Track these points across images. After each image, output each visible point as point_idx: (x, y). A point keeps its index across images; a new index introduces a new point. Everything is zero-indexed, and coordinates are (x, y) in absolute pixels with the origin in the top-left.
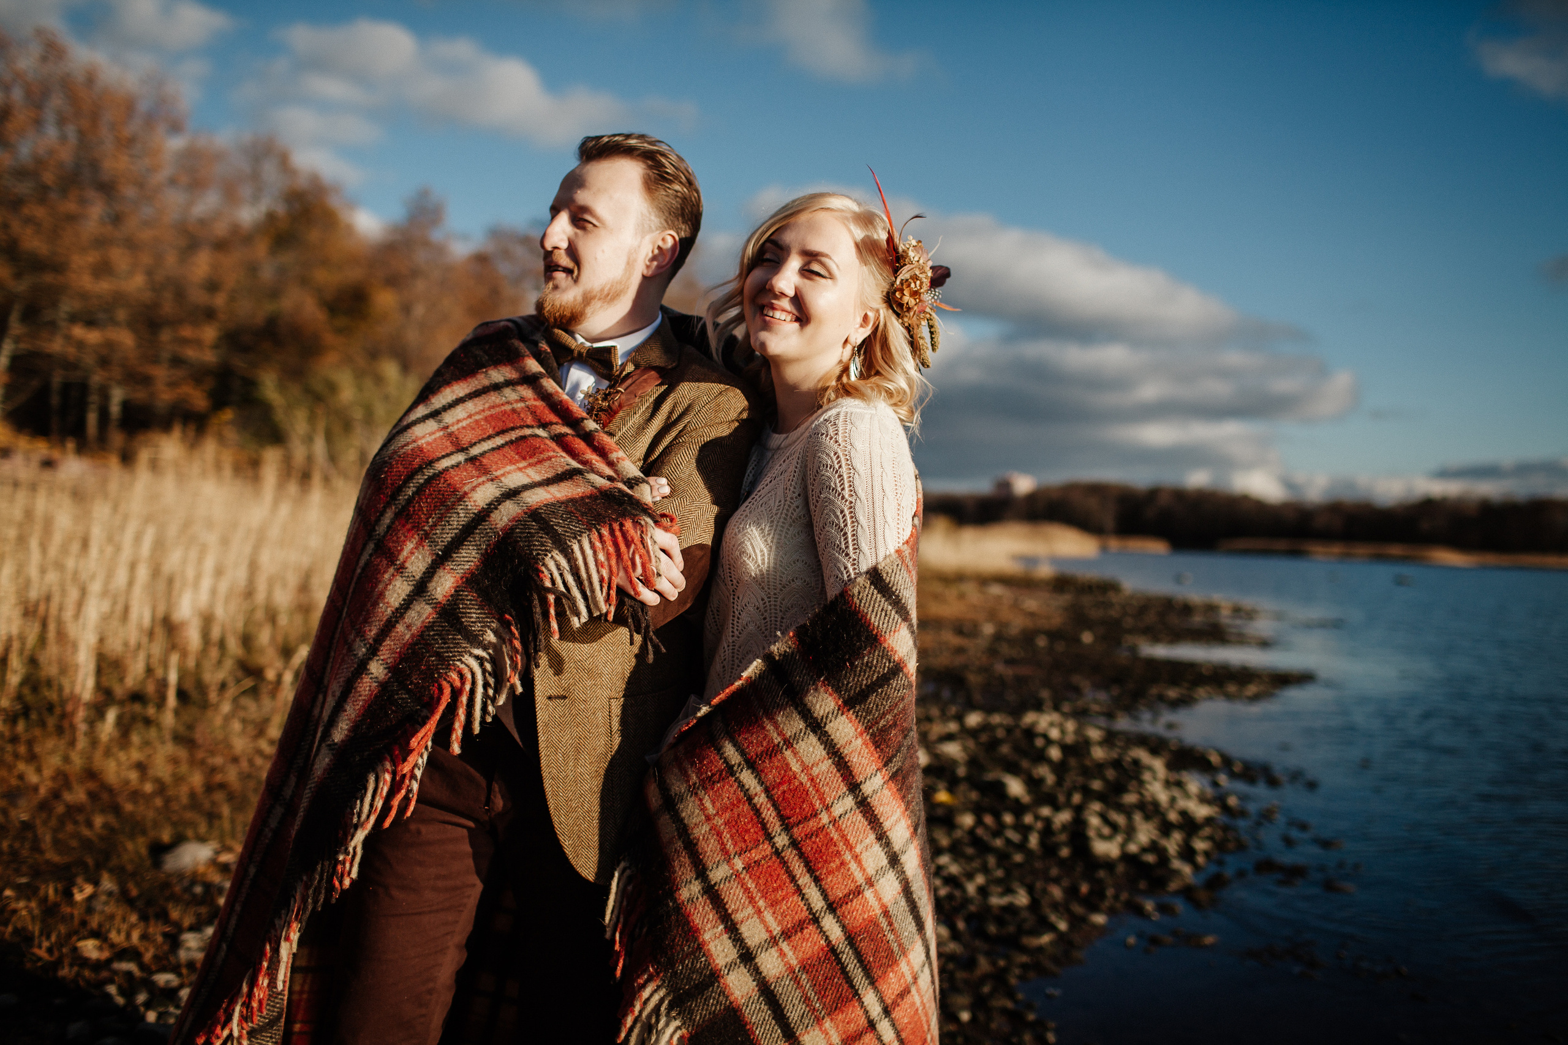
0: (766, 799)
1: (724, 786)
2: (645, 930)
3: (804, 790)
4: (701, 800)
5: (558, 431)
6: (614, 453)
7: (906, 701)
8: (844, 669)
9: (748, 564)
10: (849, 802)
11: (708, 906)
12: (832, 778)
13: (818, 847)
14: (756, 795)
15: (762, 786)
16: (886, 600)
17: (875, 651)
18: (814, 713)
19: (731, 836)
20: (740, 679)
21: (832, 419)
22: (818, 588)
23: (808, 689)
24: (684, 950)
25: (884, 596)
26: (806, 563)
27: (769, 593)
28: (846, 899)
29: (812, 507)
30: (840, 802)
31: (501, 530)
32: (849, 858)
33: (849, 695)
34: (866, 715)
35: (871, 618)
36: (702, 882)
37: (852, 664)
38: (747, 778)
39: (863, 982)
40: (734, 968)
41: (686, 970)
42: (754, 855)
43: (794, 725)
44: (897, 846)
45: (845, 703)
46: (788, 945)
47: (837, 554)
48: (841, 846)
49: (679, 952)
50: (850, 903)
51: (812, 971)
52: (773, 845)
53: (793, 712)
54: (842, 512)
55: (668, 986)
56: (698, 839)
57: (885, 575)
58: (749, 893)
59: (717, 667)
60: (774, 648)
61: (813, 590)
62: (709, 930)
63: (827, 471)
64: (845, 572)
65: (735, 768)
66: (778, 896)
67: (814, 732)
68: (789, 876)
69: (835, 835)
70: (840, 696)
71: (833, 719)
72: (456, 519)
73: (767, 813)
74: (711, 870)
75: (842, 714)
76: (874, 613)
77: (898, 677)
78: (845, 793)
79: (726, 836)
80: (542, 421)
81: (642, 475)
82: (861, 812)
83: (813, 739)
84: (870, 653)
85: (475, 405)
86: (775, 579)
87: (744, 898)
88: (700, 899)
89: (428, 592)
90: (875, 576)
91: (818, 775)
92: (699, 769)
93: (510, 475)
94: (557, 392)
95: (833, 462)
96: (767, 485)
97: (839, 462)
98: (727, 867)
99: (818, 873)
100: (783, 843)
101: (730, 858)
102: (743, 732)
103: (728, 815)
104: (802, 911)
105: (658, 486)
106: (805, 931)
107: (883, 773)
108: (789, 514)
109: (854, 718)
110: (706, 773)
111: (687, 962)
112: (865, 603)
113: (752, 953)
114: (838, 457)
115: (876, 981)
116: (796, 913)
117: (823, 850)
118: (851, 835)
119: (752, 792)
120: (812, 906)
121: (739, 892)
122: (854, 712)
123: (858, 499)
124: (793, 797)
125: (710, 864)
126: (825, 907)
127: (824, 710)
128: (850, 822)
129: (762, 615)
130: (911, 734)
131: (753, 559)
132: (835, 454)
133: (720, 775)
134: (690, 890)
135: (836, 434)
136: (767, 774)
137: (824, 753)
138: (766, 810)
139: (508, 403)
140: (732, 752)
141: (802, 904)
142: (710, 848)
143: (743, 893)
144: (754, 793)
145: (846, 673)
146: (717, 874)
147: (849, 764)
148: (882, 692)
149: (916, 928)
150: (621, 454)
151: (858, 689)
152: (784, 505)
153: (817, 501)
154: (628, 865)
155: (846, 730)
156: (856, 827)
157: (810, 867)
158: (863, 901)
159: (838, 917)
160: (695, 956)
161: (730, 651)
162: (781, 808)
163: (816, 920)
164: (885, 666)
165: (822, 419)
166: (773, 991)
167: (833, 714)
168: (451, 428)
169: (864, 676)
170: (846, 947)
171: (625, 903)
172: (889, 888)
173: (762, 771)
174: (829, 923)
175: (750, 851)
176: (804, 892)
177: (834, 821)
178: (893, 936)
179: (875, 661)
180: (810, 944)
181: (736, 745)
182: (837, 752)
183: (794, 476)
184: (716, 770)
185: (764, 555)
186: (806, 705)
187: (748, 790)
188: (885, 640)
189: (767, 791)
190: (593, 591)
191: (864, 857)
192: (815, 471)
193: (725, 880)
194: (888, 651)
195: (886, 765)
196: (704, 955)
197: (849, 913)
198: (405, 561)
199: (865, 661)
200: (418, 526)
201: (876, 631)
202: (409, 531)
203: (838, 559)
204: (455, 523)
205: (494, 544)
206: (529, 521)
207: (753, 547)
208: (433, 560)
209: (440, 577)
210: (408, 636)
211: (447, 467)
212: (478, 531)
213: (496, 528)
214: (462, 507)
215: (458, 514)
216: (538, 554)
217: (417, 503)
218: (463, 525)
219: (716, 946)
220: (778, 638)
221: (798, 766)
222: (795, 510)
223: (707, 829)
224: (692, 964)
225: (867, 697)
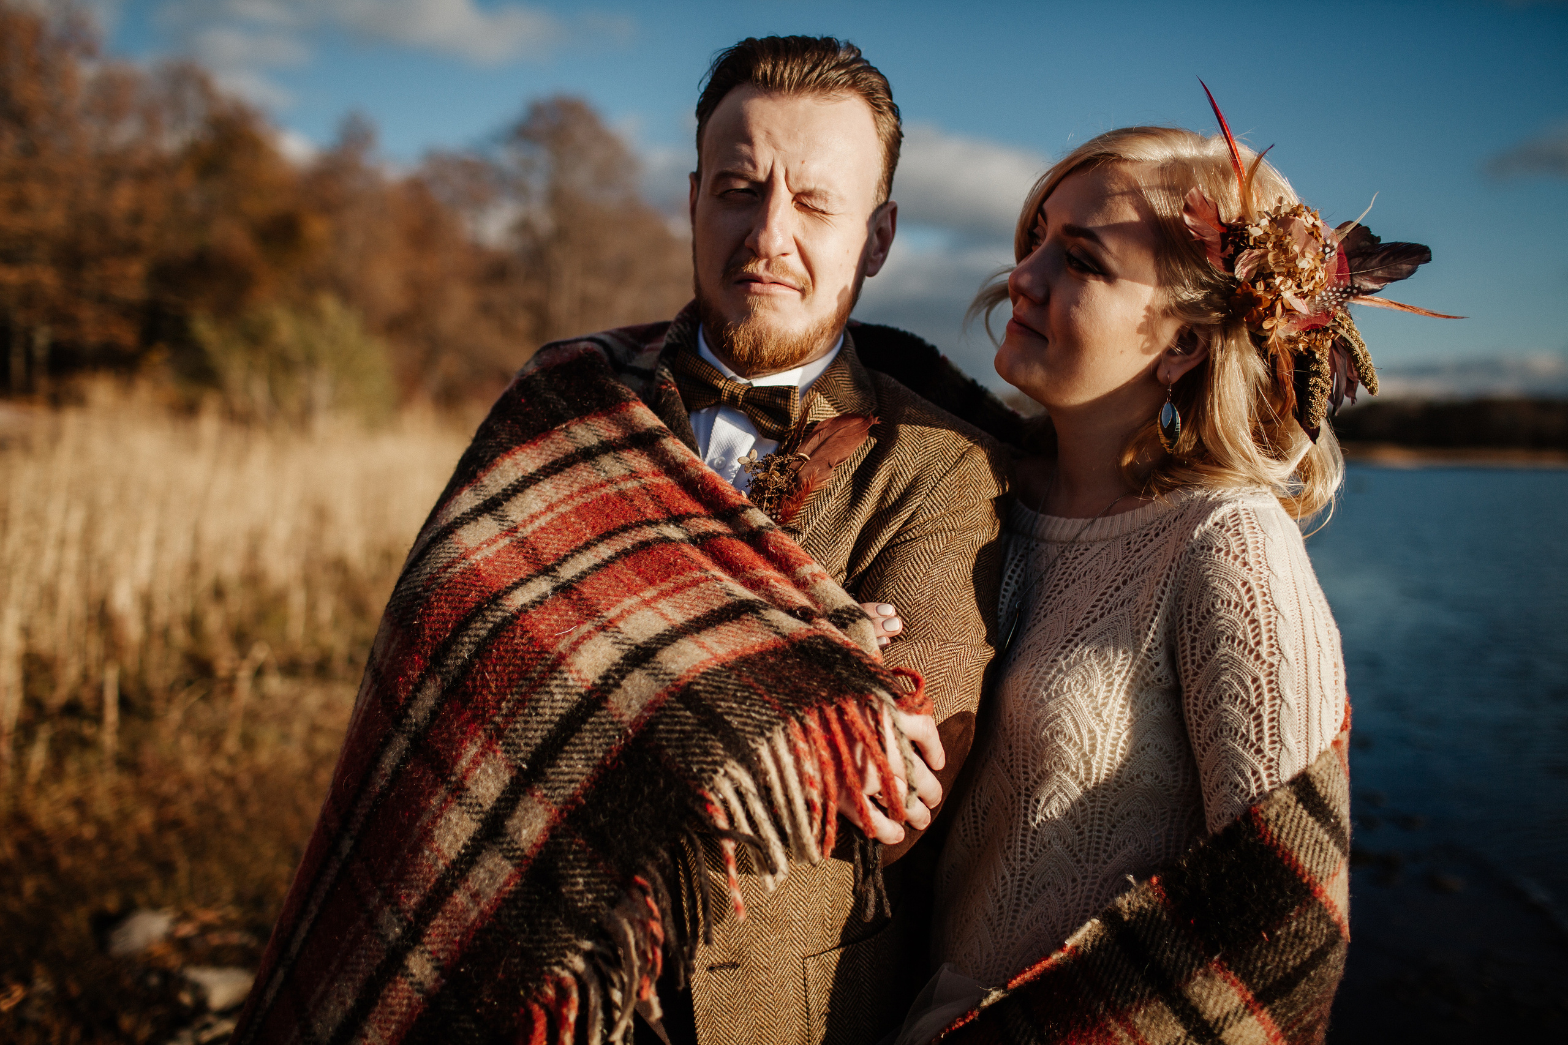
5: (703, 529)
6: (806, 565)
8: (1256, 941)
9: (1064, 750)
16: (1321, 826)
17: (1308, 911)
18: (1202, 1012)
20: (1061, 950)
21: (1230, 524)
23: (1189, 973)
25: (1318, 820)
31: (631, 726)
34: (1287, 1011)
35: (1297, 857)
37: (1270, 934)
43: (1165, 1030)
45: (1257, 996)
47: (1237, 748)
54: (1255, 679)
60: (1122, 902)
63: (1230, 612)
64: (1253, 780)
70: (1249, 986)
71: (1236, 1022)
72: (548, 704)
75: (1252, 1014)
76: (1302, 848)
77: (1337, 947)
80: (673, 511)
81: (857, 604)
84: (1298, 918)
85: (556, 487)
89: (506, 835)
90: (1303, 785)
93: (633, 617)
94: (693, 461)
97: (1251, 598)
105: (881, 620)
108: (1142, 672)
109: (1269, 1019)
112: (1288, 834)
114: (1250, 589)
122: (1270, 1010)
123: (1284, 661)
127: (1221, 1008)
132: (1243, 583)
135: (1244, 551)
139: (611, 481)
145: (1260, 948)
150: (816, 568)
151: (1280, 973)
164: (1320, 935)
167: (1236, 1013)
168: (521, 530)
169: (1290, 952)
179: (1307, 931)
186: (1187, 1000)
188: (1321, 891)
190: (795, 825)
194: (1326, 910)
198: (465, 778)
199: (1293, 928)
200: (483, 715)
201: (1307, 877)
202: (469, 722)
203: (1242, 756)
204: (548, 711)
205: (618, 750)
206: (680, 709)
207: (1076, 725)
208: (512, 778)
209: (526, 809)
210: (473, 915)
211: (524, 605)
212: (588, 727)
213: (622, 722)
214: (558, 682)
215: (552, 694)
216: (702, 770)
217: (478, 672)
218: (561, 715)
220: (1130, 885)
222: (1152, 669)
225: (1294, 986)
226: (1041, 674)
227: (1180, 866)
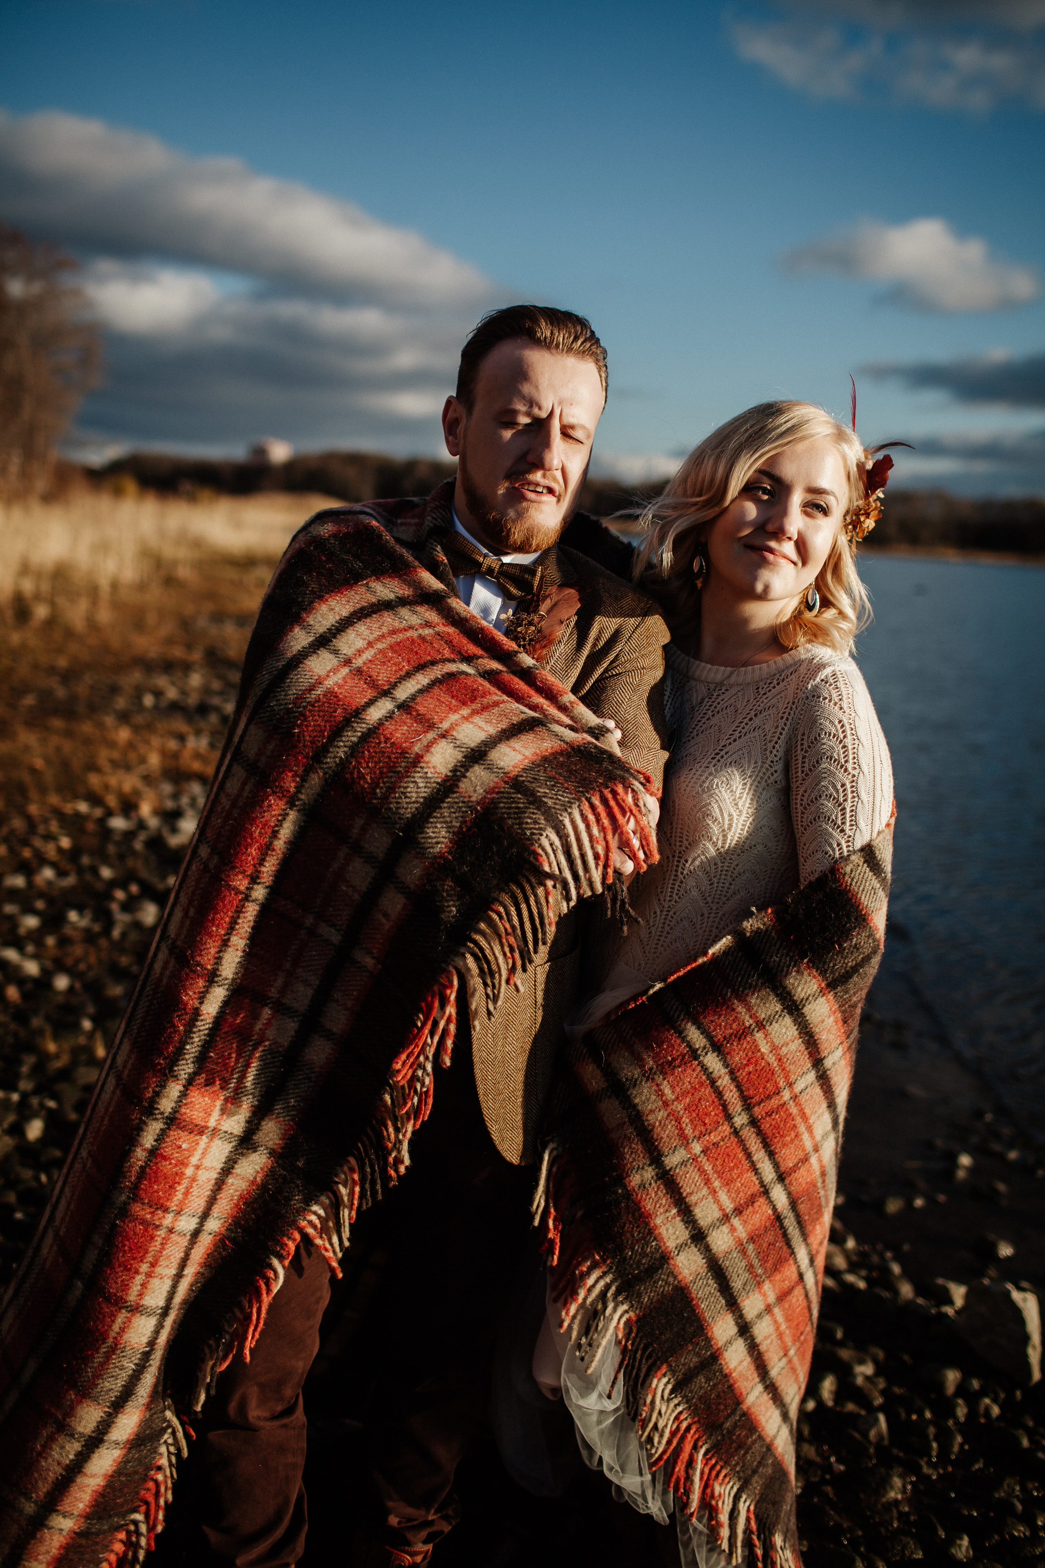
1: (685, 1071)
3: (770, 1070)
4: (658, 1085)
5: (488, 667)
8: (831, 950)
10: (811, 1076)
11: (662, 1190)
12: (800, 1056)
13: (777, 1123)
15: (727, 1067)
16: (876, 878)
17: (863, 931)
18: (794, 995)
19: (691, 1121)
20: (706, 956)
21: (831, 681)
23: (787, 971)
24: (633, 1236)
25: (875, 874)
28: (795, 1168)
30: (803, 1078)
31: (479, 804)
32: (804, 1129)
33: (833, 977)
34: (844, 994)
35: (862, 897)
36: (656, 1168)
37: (840, 946)
38: (712, 1061)
39: (798, 1241)
40: (684, 1248)
42: (713, 1137)
43: (769, 1006)
45: (828, 985)
46: (740, 1220)
47: (831, 830)
48: (799, 1120)
49: (629, 1238)
50: (798, 1171)
51: (758, 1240)
52: (732, 1126)
53: (769, 995)
54: (840, 785)
55: (614, 1271)
56: (654, 1126)
57: (877, 852)
58: (705, 1175)
60: (747, 925)
62: (661, 1214)
64: (837, 849)
65: (699, 1052)
66: (734, 1174)
67: (790, 1013)
68: (745, 1153)
69: (794, 1110)
70: (825, 978)
71: (813, 1001)
72: (414, 789)
73: (730, 1094)
74: (667, 1155)
75: (823, 995)
76: (864, 892)
77: (877, 954)
78: (809, 1068)
80: (463, 653)
82: (819, 1085)
83: (788, 1020)
84: (858, 933)
85: (369, 629)
87: (700, 1180)
88: (653, 1184)
90: (869, 852)
91: (786, 1055)
92: (657, 1053)
93: (460, 728)
95: (833, 730)
97: (844, 731)
98: (684, 1152)
99: (772, 1148)
100: (743, 1122)
101: (688, 1143)
102: (709, 1013)
103: (688, 1100)
104: (754, 1185)
106: (755, 1205)
107: (845, 1045)
108: (766, 777)
109: (833, 998)
110: (665, 1057)
111: (637, 1248)
112: (857, 883)
113: (704, 1233)
114: (843, 725)
115: (808, 1236)
116: (750, 1188)
117: (782, 1126)
118: (808, 1108)
119: (716, 1074)
120: (764, 1178)
121: (695, 1175)
122: (834, 993)
123: (861, 774)
124: (758, 1076)
125: (666, 1150)
126: (776, 1177)
127: (806, 992)
128: (809, 1095)
132: (839, 721)
133: (682, 1059)
134: (642, 1176)
135: (840, 699)
136: (733, 1056)
137: (796, 1033)
140: (696, 1035)
141: (754, 1179)
142: (666, 1134)
143: (700, 1176)
144: (718, 1075)
145: (834, 955)
146: (672, 1160)
147: (818, 1042)
148: (862, 971)
151: (843, 970)
152: (761, 769)
153: (809, 770)
154: (555, 1146)
155: (822, 1010)
156: (813, 1100)
157: (767, 1142)
158: (809, 1166)
159: (787, 1186)
160: (645, 1241)
162: (744, 1088)
163: (766, 1192)
164: (869, 945)
166: (720, 1265)
167: (814, 995)
168: (354, 661)
169: (851, 956)
170: (789, 1212)
172: (828, 1149)
173: (729, 1053)
174: (778, 1192)
175: (710, 1133)
176: (758, 1167)
177: (795, 1097)
179: (863, 941)
180: (759, 1214)
181: (700, 1027)
182: (809, 1031)
183: (776, 739)
184: (679, 1053)
186: (786, 987)
187: (711, 1073)
188: (872, 919)
189: (732, 1073)
191: (815, 1126)
192: (812, 737)
193: (682, 1164)
194: (873, 931)
195: (848, 1037)
196: (655, 1239)
197: (796, 1180)
199: (854, 942)
200: (363, 799)
201: (865, 911)
202: (353, 803)
203: (831, 834)
204: (414, 795)
205: (469, 822)
206: (513, 793)
207: (721, 810)
208: (392, 841)
209: (407, 862)
211: (380, 719)
212: (445, 805)
213: (471, 802)
214: (421, 775)
215: (416, 782)
216: (532, 834)
217: (354, 768)
218: (425, 798)
219: (667, 1230)
220: (752, 913)
221: (767, 1047)
222: (772, 774)
223: (666, 1114)
224: (642, 1249)
225: (851, 977)
226: (696, 776)
227: (787, 901)
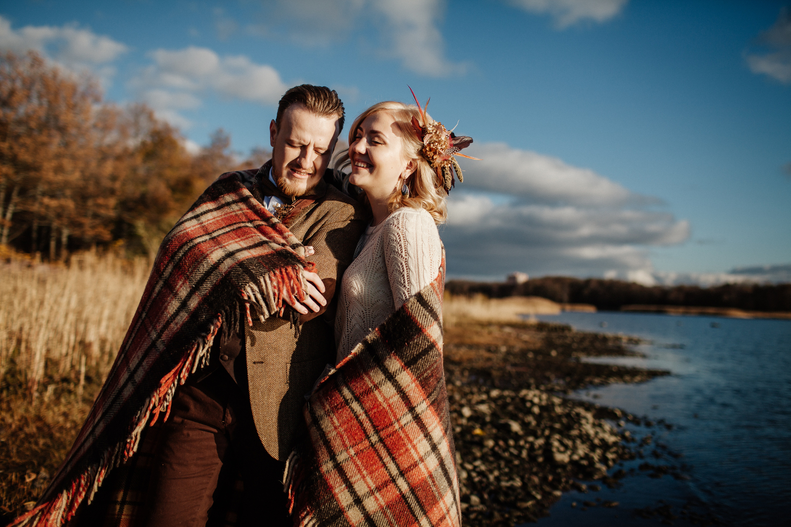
0: (366, 417)
1: (343, 411)
2: (304, 488)
3: (385, 411)
4: (332, 418)
5: (258, 224)
6: (287, 233)
7: (437, 363)
8: (404, 346)
9: (354, 293)
10: (409, 417)
11: (337, 474)
12: (400, 404)
13: (394, 441)
14: (360, 415)
15: (363, 410)
16: (425, 310)
17: (420, 337)
18: (389, 370)
19: (348, 437)
20: (351, 354)
21: (396, 217)
22: (391, 305)
23: (386, 358)
24: (325, 498)
25: (424, 308)
26: (384, 292)
27: (366, 308)
28: (409, 469)
29: (387, 262)
30: (404, 417)
31: (224, 273)
32: (410, 447)
33: (407, 360)
34: (417, 371)
35: (418, 319)
36: (333, 462)
37: (408, 344)
38: (355, 406)
39: (420, 513)
40: (351, 507)
41: (326, 509)
42: (360, 447)
43: (379, 377)
44: (436, 439)
45: (405, 364)
46: (380, 494)
47: (399, 286)
48: (406, 441)
49: (322, 499)
50: (411, 471)
51: (393, 508)
52: (370, 441)
53: (378, 370)
54: (401, 264)
55: (317, 517)
57: (424, 297)
58: (358, 467)
59: (341, 349)
60: (368, 337)
61: (388, 306)
62: (338, 487)
63: (394, 243)
64: (404, 295)
65: (349, 401)
66: (373, 468)
67: (390, 380)
68: (379, 457)
69: (402, 435)
70: (403, 361)
71: (399, 373)
72: (202, 268)
73: (366, 424)
74: (338, 455)
75: (404, 370)
76: (419, 317)
77: (433, 350)
78: (407, 412)
79: (345, 437)
80: (250, 219)
82: (416, 422)
83: (389, 384)
84: (418, 338)
85: (218, 213)
86: (368, 301)
87: (355, 470)
88: (333, 471)
89: (187, 306)
90: (419, 297)
91: (392, 403)
92: (330, 402)
93: (231, 245)
95: (396, 238)
96: (364, 252)
97: (400, 238)
98: (346, 454)
99: (394, 456)
100: (375, 440)
101: (347, 449)
102: (353, 382)
103: (346, 426)
104: (386, 476)
105: (308, 250)
106: (388, 487)
107: (427, 401)
108: (375, 266)
109: (410, 372)
110: (334, 404)
111: (326, 504)
112: (415, 312)
113: (360, 499)
114: (399, 236)
115: (427, 512)
116: (383, 477)
117: (396, 443)
118: (411, 435)
119: (358, 413)
120: (392, 473)
121: (353, 467)
122: (410, 369)
123: (409, 257)
124: (380, 415)
125: (337, 453)
126: (398, 473)
127: (395, 368)
128: (410, 428)
129: (363, 320)
130: (442, 381)
131: (357, 290)
132: (398, 234)
133: (341, 405)
134: (327, 466)
135: (398, 224)
136: (365, 404)
137: (395, 391)
138: (366, 423)
139: (234, 211)
140: (347, 393)
141: (386, 472)
142: (337, 444)
143: (355, 467)
144: (359, 414)
145: (405, 348)
146: (341, 457)
147: (408, 397)
148: (425, 358)
149: (448, 484)
151: (412, 357)
152: (372, 262)
153: (389, 259)
154: (296, 453)
155: (406, 379)
156: (413, 430)
157: (390, 452)
158: (418, 469)
159: (406, 479)
160: (331, 501)
161: (347, 340)
162: (373, 421)
163: (394, 481)
164: (426, 345)
165: (391, 217)
166: (372, 519)
167: (399, 370)
168: (204, 223)
169: (415, 350)
170: (410, 494)
171: (294, 474)
172: (432, 462)
173: (363, 402)
174: (401, 482)
175: (358, 445)
176: (387, 466)
177: (402, 428)
178: (435, 488)
179: (420, 342)
180: (391, 493)
181: (349, 389)
182: (402, 391)
183: (377, 247)
184: (339, 402)
185: (362, 288)
186: (385, 366)
187: (356, 412)
188: (425, 331)
189: (366, 412)
190: (270, 301)
191: (418, 446)
192: (387, 243)
193: (345, 460)
194: (427, 337)
195: (428, 397)
196: (335, 501)
197: (411, 476)
198: (177, 291)
199: (415, 342)
200: (184, 273)
201: (420, 326)
202: (180, 275)
203: (401, 289)
204: (202, 270)
205: (220, 280)
206: (238, 268)
208: (190, 290)
209: (193, 299)
210: (175, 329)
211: (200, 241)
212: (213, 274)
213: (222, 272)
214: (206, 262)
215: (204, 265)
216: (242, 284)
217: (184, 260)
218: (206, 271)
219: (341, 496)
220: (370, 331)
221: (382, 399)
222: (377, 264)
223: (335, 434)
224: (329, 506)
225: (417, 361)
227: (384, 324)
